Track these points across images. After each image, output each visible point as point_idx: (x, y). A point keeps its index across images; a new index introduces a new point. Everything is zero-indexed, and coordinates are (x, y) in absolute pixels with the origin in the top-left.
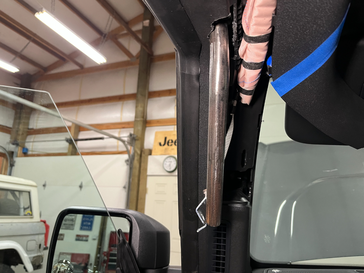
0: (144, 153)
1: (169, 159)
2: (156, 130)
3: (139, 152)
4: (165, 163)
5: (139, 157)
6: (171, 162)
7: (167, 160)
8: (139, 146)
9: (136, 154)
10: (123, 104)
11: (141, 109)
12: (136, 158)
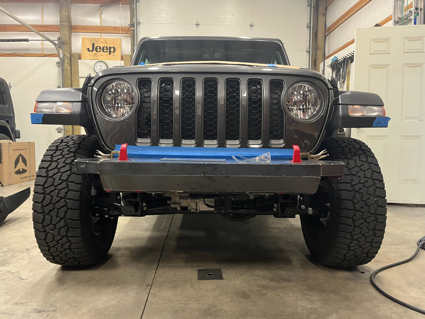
0: (73, 57)
1: (99, 63)
2: (82, 37)
3: (69, 56)
4: (96, 66)
5: (69, 60)
6: (102, 66)
7: (97, 64)
8: (68, 50)
9: (66, 58)
10: (43, 5)
11: (66, 14)
12: (66, 61)
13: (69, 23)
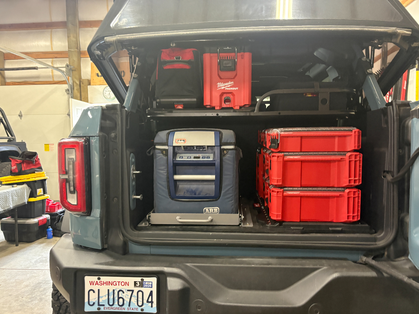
0: (83, 84)
1: (108, 88)
3: (78, 83)
4: (105, 92)
8: (77, 76)
9: (75, 84)
10: (51, 32)
11: (74, 39)
12: (75, 88)
13: (77, 48)
